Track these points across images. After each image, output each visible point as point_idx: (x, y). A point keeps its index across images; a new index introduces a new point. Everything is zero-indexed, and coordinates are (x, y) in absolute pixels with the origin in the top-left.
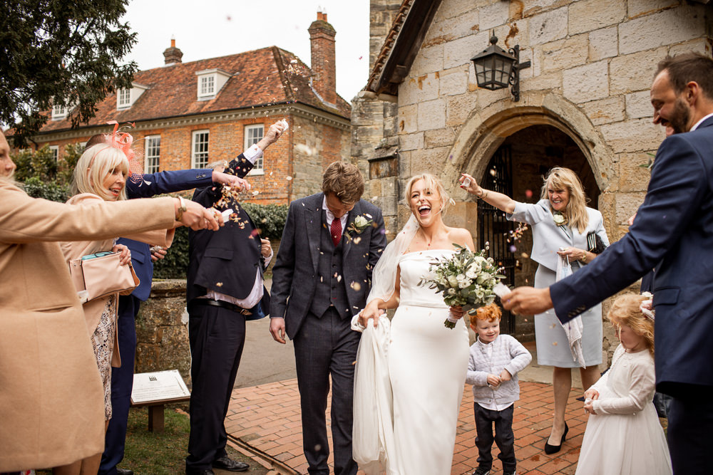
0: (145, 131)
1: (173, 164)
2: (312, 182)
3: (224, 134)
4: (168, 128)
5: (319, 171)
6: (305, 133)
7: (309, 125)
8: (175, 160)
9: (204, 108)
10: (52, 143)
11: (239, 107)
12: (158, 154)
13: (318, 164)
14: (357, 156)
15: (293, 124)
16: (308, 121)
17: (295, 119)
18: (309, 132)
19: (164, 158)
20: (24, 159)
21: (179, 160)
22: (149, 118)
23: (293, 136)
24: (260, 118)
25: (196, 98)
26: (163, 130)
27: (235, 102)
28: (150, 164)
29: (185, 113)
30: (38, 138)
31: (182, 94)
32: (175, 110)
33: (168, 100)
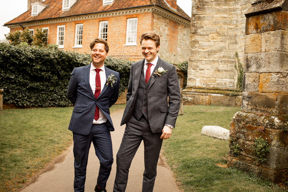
0: (75, 21)
1: (89, 39)
2: (162, 50)
3: (116, 23)
4: (87, 20)
5: (167, 45)
6: (160, 24)
7: (162, 19)
8: (90, 37)
9: (106, 9)
10: (30, 27)
11: (124, 8)
12: (82, 34)
13: (166, 41)
14: (194, 33)
15: (154, 18)
16: (161, 17)
17: (155, 15)
18: (161, 23)
19: (85, 35)
20: (16, 35)
21: (92, 37)
22: (78, 14)
23: (153, 25)
24: (136, 14)
25: (102, 4)
26: (85, 21)
27: (122, 6)
28: (77, 39)
29: (96, 12)
30: (24, 25)
31: (95, 2)
32: (91, 10)
33: (88, 6)
